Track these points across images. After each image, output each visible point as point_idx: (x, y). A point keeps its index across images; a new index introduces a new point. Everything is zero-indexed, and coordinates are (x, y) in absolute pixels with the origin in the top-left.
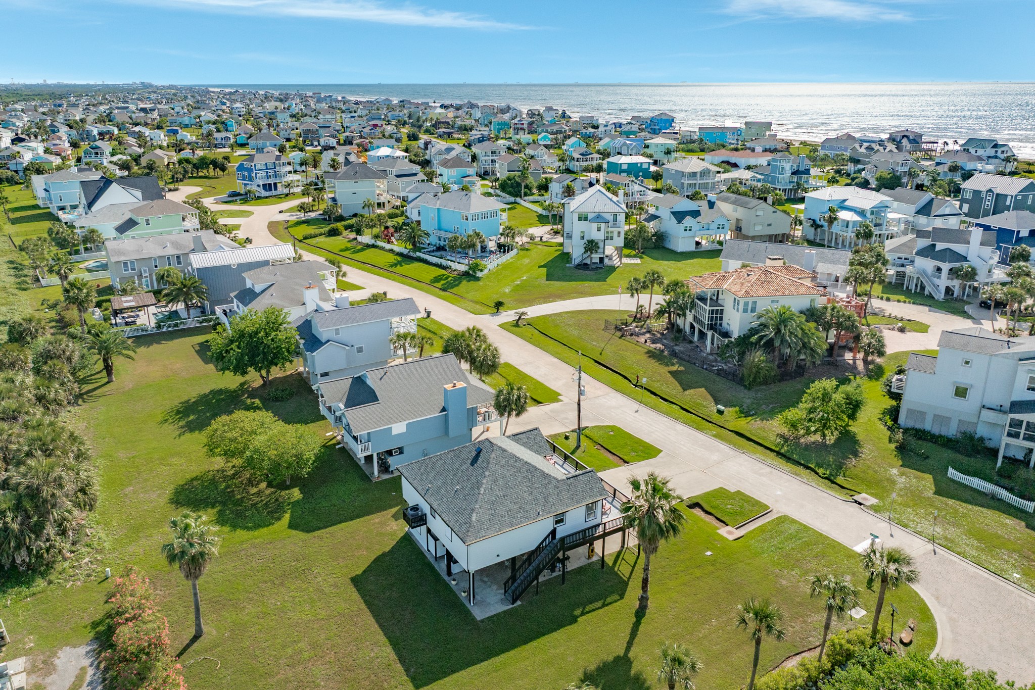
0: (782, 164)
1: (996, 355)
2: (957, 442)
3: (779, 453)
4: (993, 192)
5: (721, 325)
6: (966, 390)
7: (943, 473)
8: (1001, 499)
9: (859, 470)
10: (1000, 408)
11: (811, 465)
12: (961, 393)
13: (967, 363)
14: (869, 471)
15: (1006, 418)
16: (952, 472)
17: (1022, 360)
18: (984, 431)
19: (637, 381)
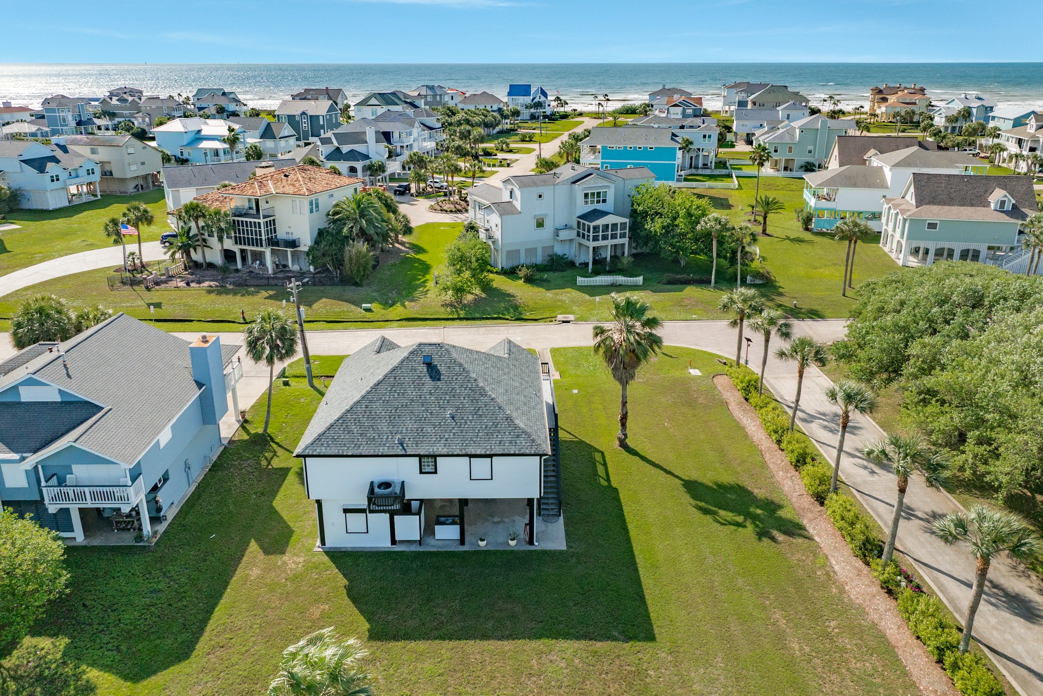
0: (62, 114)
1: (557, 184)
2: (546, 266)
3: (461, 319)
4: (307, 115)
5: (276, 236)
6: (543, 220)
7: (573, 284)
8: (620, 285)
9: (531, 303)
10: (566, 227)
11: (495, 316)
12: (540, 224)
13: (540, 196)
14: (537, 301)
15: (575, 232)
16: (580, 280)
17: (574, 182)
18: (559, 250)
19: (244, 318)
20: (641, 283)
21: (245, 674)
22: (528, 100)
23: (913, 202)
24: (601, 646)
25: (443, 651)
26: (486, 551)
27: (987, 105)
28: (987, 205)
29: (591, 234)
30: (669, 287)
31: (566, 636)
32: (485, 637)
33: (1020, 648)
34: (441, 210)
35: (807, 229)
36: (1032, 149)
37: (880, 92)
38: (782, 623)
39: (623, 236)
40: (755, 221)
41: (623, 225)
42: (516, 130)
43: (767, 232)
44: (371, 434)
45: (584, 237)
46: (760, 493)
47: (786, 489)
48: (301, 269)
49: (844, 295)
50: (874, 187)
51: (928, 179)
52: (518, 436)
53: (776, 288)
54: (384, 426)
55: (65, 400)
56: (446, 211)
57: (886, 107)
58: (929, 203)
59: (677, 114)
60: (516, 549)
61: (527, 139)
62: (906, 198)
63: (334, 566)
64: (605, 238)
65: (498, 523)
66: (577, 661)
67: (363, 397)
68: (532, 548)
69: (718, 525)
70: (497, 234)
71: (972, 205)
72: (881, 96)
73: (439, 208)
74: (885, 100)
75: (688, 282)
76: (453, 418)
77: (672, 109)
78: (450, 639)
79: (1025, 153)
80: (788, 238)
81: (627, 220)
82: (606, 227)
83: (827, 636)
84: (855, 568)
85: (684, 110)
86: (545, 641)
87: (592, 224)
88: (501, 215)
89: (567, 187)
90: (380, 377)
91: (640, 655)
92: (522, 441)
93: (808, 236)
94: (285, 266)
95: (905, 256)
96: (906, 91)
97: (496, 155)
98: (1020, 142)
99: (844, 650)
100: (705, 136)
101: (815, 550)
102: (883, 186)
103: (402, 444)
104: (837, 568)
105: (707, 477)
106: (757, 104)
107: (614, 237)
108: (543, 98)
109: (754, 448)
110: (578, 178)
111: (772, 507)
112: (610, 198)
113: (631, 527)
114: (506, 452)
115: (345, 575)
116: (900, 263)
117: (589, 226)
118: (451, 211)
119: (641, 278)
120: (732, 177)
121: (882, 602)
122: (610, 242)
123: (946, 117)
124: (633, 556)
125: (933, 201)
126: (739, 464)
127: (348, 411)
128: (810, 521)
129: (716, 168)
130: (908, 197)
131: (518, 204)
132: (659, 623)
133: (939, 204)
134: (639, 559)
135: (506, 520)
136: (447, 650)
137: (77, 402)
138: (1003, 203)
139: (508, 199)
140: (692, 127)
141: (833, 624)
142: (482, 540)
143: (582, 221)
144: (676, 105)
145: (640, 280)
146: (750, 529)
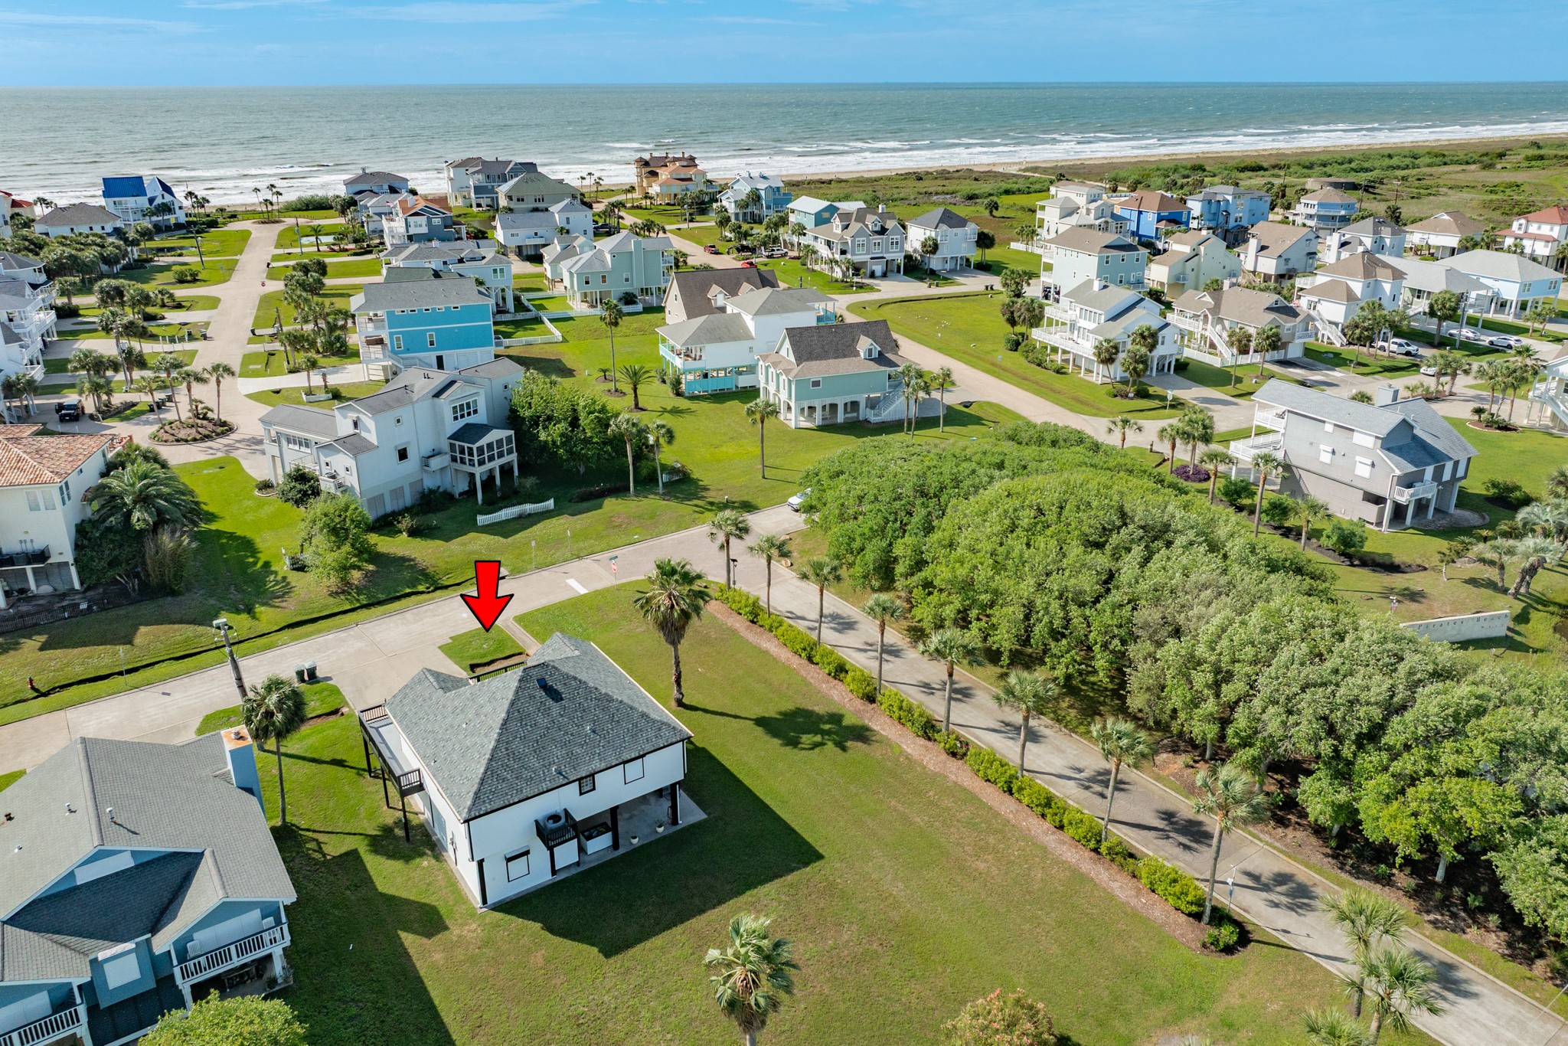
6: (405, 449)
7: (474, 527)
8: (530, 515)
9: (442, 565)
10: (435, 453)
11: (408, 590)
12: (403, 455)
13: (398, 421)
14: (447, 560)
15: (448, 458)
16: (482, 519)
17: (437, 395)
18: (429, 483)
19: (33, 688)
20: (552, 507)
21: (527, 1033)
22: (142, 202)
23: (792, 358)
24: (791, 878)
25: (678, 937)
26: (642, 846)
27: (774, 186)
28: (857, 354)
29: (476, 458)
30: (585, 505)
31: (762, 882)
32: (702, 911)
33: (1040, 762)
34: (177, 441)
35: (679, 394)
36: (843, 252)
37: (646, 164)
38: (900, 808)
39: (510, 452)
40: (616, 390)
41: (509, 439)
42: (151, 260)
43: (640, 405)
44: (526, 774)
45: (463, 461)
46: (820, 709)
47: (836, 698)
48: (55, 590)
49: (764, 477)
50: (740, 339)
51: (801, 333)
52: (660, 729)
53: (695, 482)
54: (534, 762)
55: (139, 862)
56: (186, 441)
57: (660, 186)
58: (807, 360)
59: (421, 226)
60: (666, 833)
61: (189, 278)
62: (781, 353)
63: (513, 917)
64: (491, 458)
65: (631, 817)
66: (783, 897)
67: (498, 741)
68: (678, 828)
69: (807, 752)
70: (352, 480)
71: (845, 356)
72: (649, 169)
73: (171, 438)
74: (654, 174)
75: (603, 494)
76: (594, 732)
77: (411, 220)
78: (675, 925)
79: (837, 257)
80: (665, 410)
81: (512, 432)
82: (490, 446)
83: (932, 804)
84: (922, 746)
85: (429, 220)
86: (748, 893)
87: (475, 447)
88: (355, 456)
89: (429, 402)
90: (503, 715)
91: (823, 872)
92: (664, 732)
93: (682, 403)
94: (22, 591)
95: (796, 417)
96: (677, 164)
97: (163, 318)
98: (829, 244)
99: (948, 809)
100: (495, 271)
101: (886, 742)
102: (749, 337)
103: (560, 773)
104: (909, 751)
105: (771, 712)
106: (515, 199)
107: (501, 455)
108: (168, 198)
109: (787, 667)
110: (439, 389)
111: (836, 718)
112: (482, 406)
113: (741, 777)
114: (657, 747)
115: (534, 920)
116: (793, 426)
117: (470, 449)
118: (195, 440)
119: (552, 501)
120: (542, 322)
121: (953, 764)
122: (497, 463)
123: (736, 202)
124: (762, 802)
125: (811, 356)
126: (788, 688)
127: (490, 760)
128: (870, 720)
129: (516, 311)
130: (783, 352)
131: (372, 438)
132: (819, 844)
133: (816, 359)
134: (768, 801)
135: (635, 812)
136: (681, 934)
137: (158, 859)
138: (870, 351)
139: (351, 430)
140: (473, 259)
141: (931, 793)
142: (635, 838)
143: (457, 443)
144: (416, 214)
145: (550, 504)
146: (830, 744)
